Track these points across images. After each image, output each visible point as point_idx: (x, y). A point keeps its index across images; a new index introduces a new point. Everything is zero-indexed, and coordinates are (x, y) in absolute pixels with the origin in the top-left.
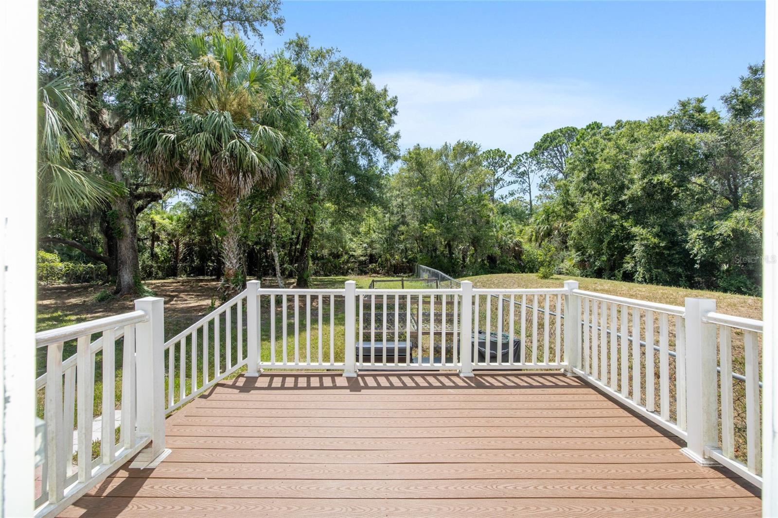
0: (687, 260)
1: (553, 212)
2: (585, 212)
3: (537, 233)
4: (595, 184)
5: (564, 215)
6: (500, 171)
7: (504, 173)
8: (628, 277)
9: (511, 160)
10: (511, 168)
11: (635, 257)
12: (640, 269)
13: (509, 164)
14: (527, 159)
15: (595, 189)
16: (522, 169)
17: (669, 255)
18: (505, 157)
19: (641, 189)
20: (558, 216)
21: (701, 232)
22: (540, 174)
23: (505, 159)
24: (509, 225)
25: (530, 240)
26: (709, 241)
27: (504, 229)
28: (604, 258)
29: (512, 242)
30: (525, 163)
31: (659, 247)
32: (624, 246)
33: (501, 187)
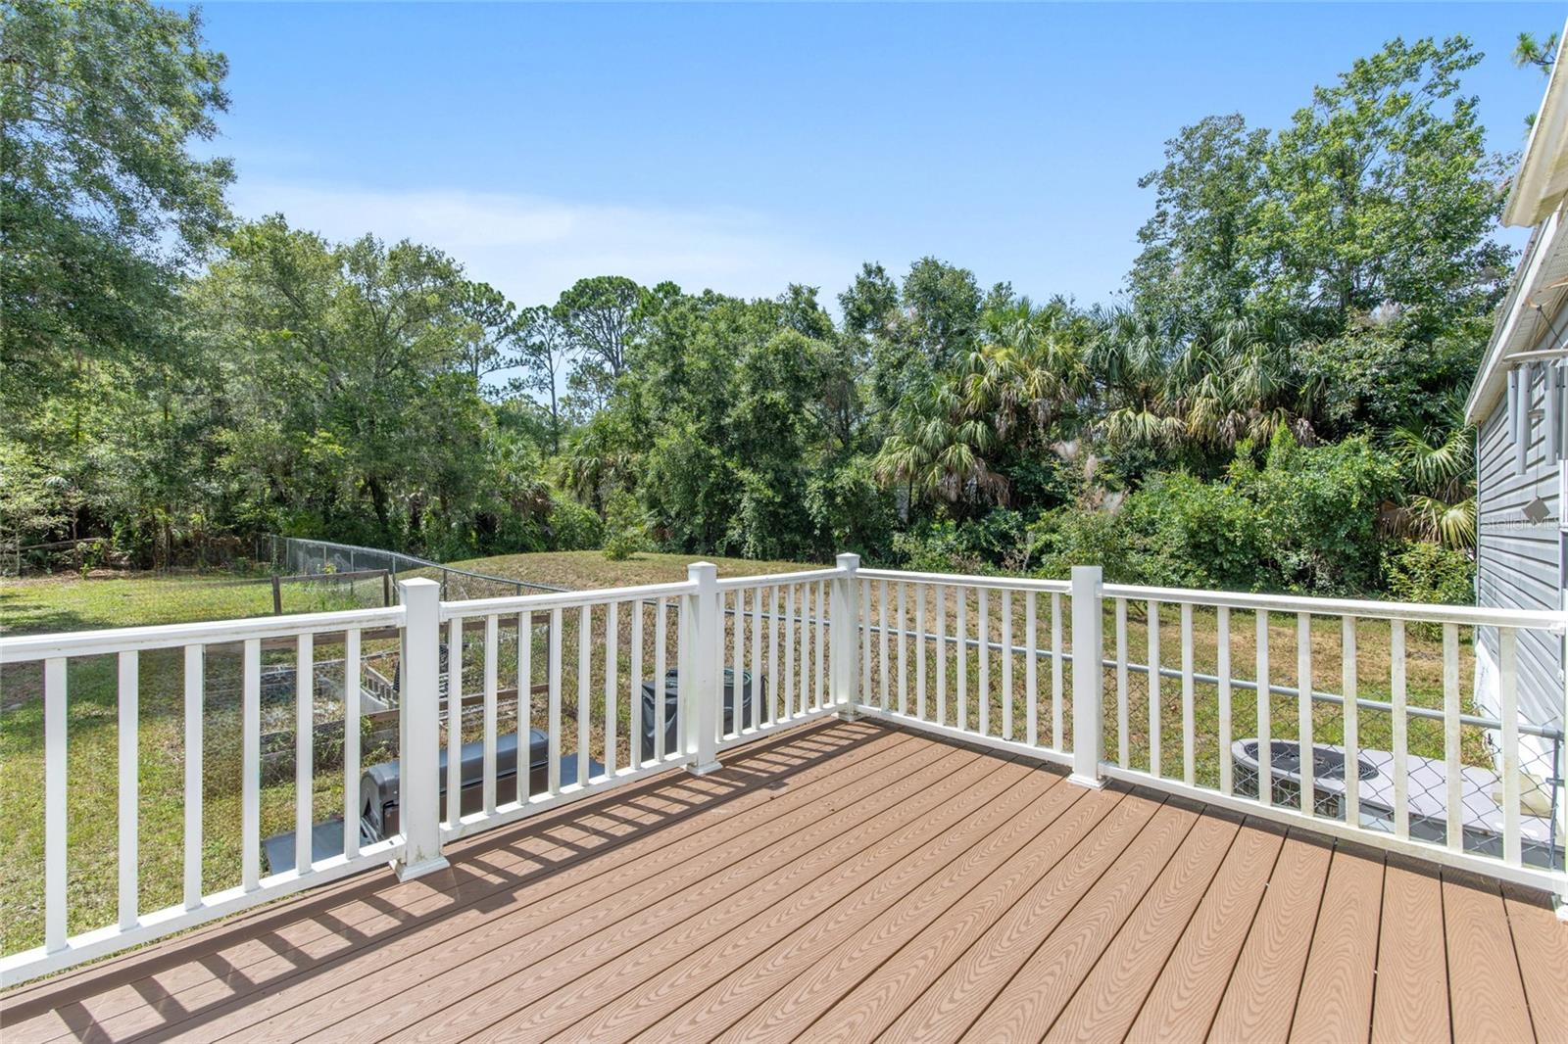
0: (806, 525)
1: (615, 431)
2: (670, 439)
3: (578, 471)
4: (684, 392)
5: (634, 439)
6: (491, 333)
7: (500, 338)
8: (734, 551)
9: (515, 314)
10: (514, 332)
11: (742, 519)
12: (751, 539)
13: (510, 323)
14: (545, 320)
15: (683, 399)
16: (536, 339)
17: (785, 516)
18: (501, 305)
19: (752, 410)
20: (622, 441)
21: (822, 483)
22: (570, 355)
23: (502, 310)
24: (523, 452)
25: (562, 485)
26: (829, 495)
27: (514, 459)
28: (699, 520)
29: (529, 487)
30: (543, 326)
31: (773, 503)
32: (727, 500)
33: (493, 369)
